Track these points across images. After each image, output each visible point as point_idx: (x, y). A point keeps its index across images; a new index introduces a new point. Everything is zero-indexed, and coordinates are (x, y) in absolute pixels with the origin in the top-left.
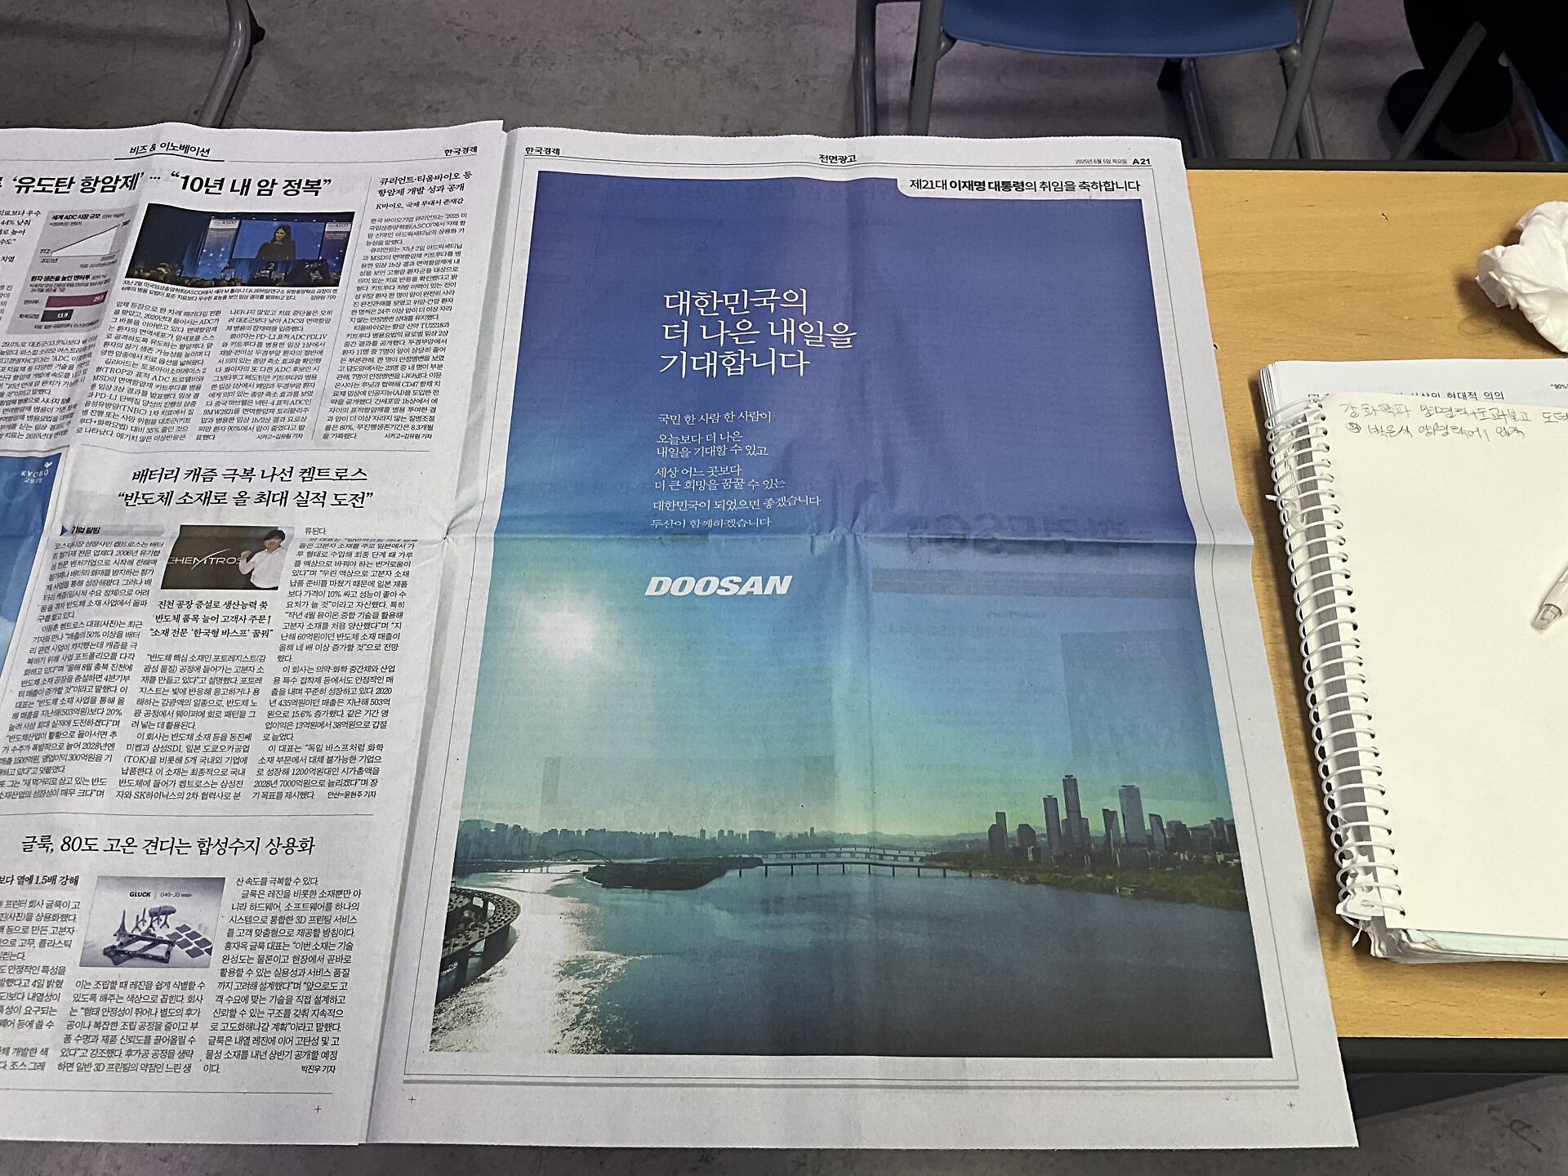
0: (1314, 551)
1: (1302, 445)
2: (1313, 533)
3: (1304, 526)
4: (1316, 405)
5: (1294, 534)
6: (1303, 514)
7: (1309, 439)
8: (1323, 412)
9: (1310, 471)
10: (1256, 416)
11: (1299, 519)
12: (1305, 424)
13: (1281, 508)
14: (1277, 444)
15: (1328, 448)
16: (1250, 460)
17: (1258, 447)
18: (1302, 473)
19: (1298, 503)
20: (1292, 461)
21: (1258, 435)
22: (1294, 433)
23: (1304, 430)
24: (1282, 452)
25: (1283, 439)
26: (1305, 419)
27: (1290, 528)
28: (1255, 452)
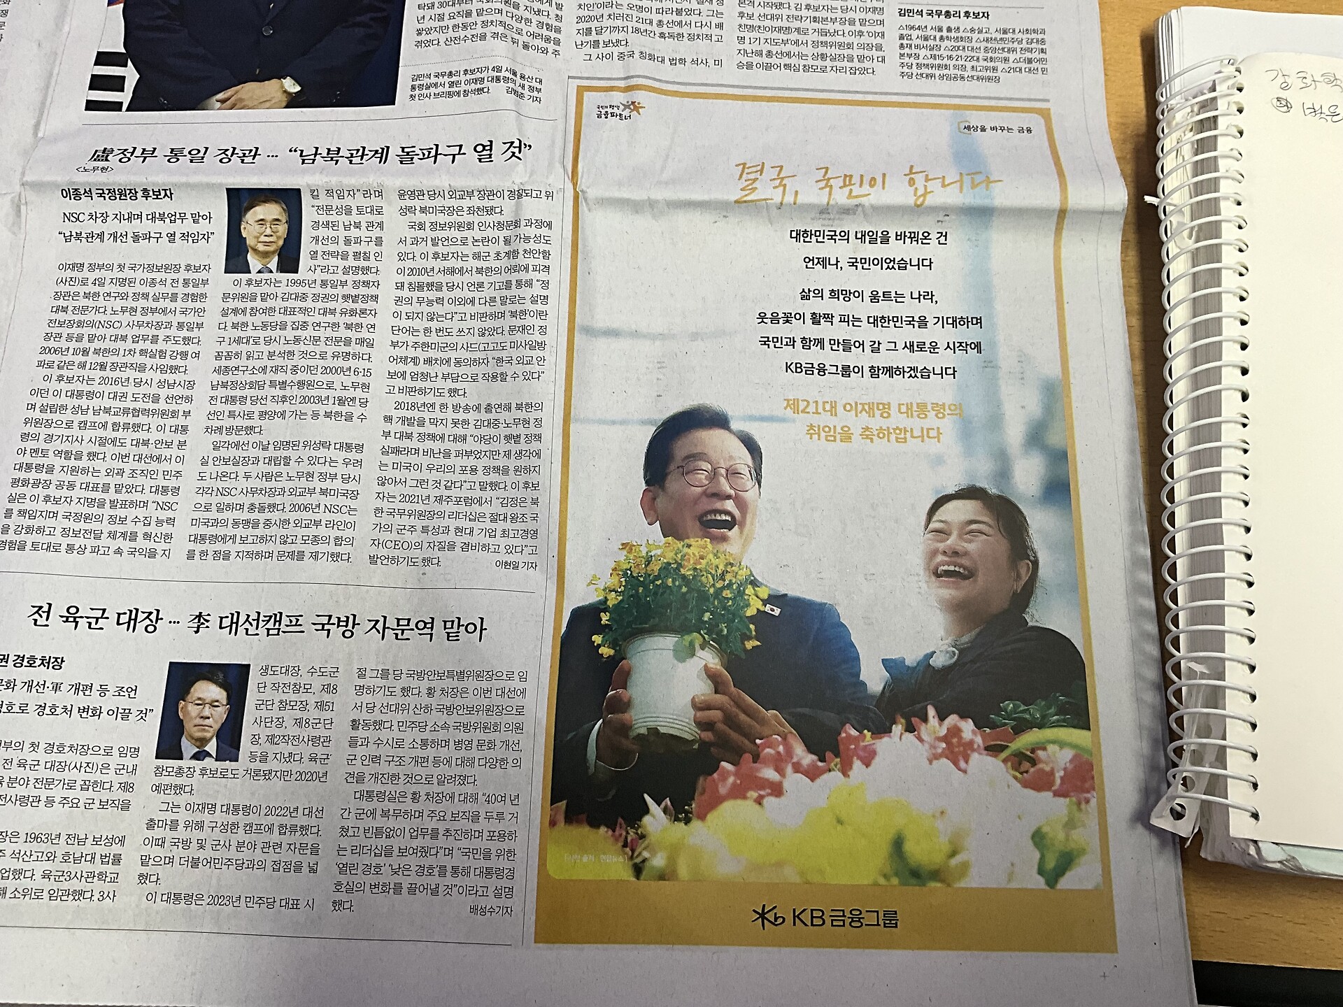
0: (1202, 282)
1: (1203, 125)
2: (1202, 255)
3: (1191, 244)
4: (1233, 69)
5: (1176, 257)
6: (1192, 228)
7: (1215, 117)
8: (1241, 80)
9: (1212, 165)
10: (1145, 86)
11: (1186, 233)
12: (1213, 95)
13: (1163, 216)
14: (1169, 124)
15: (1241, 133)
16: (1129, 147)
17: (1143, 129)
18: (1199, 168)
19: (1187, 210)
20: (1187, 150)
21: (1144, 112)
22: (1196, 109)
23: (1211, 104)
24: (1175, 136)
25: (1179, 117)
26: (1213, 89)
27: (1172, 247)
28: (1138, 135)
